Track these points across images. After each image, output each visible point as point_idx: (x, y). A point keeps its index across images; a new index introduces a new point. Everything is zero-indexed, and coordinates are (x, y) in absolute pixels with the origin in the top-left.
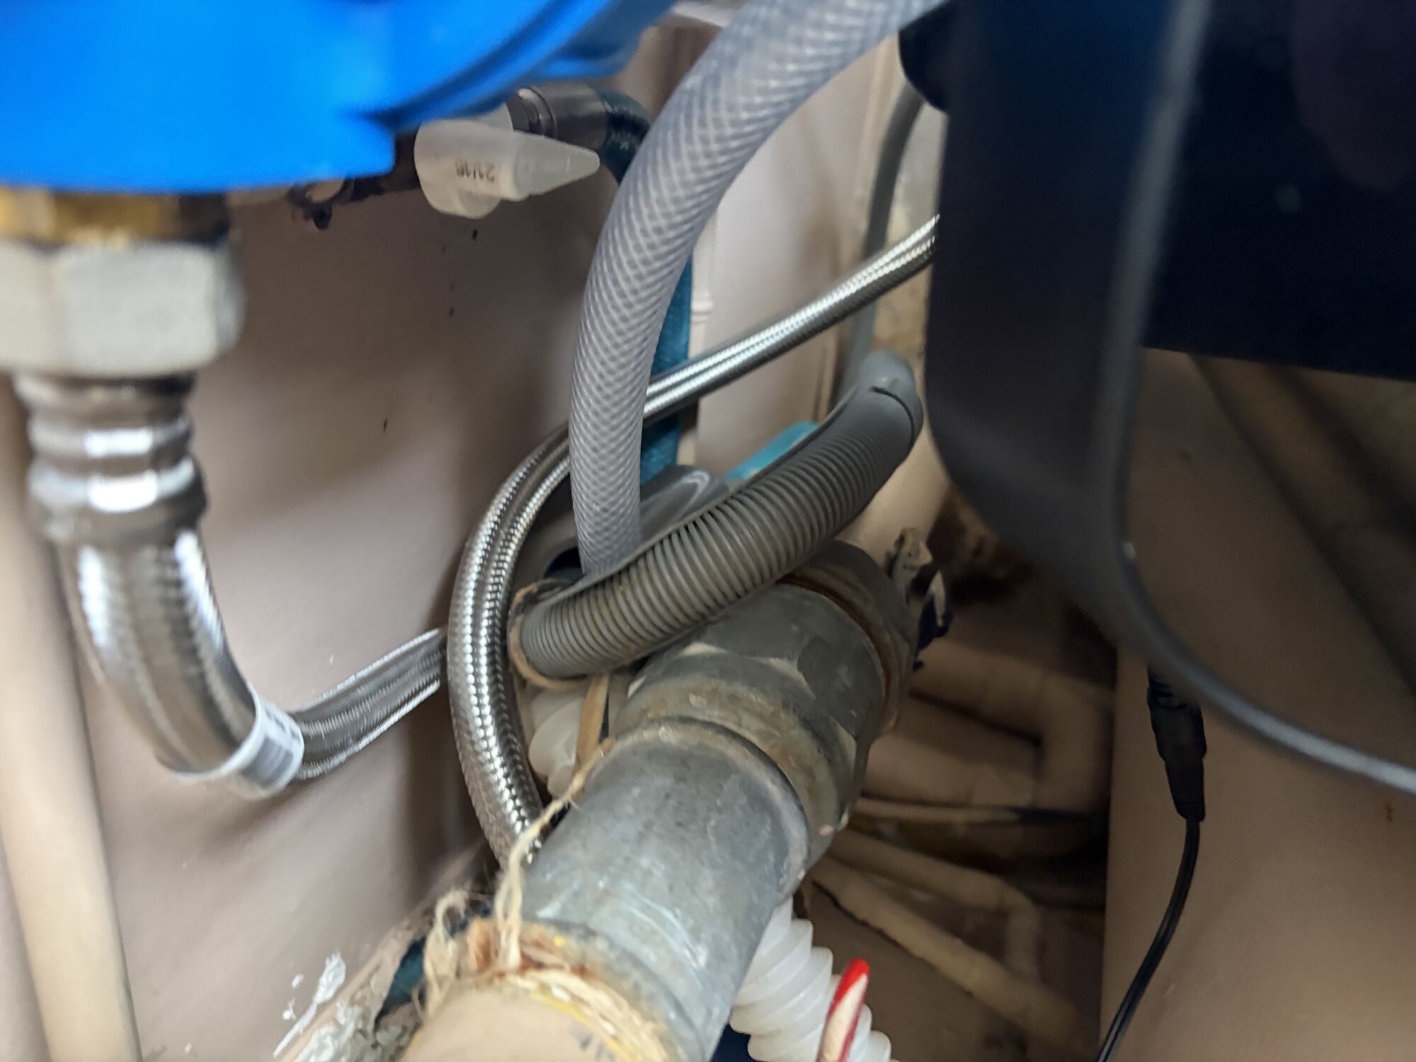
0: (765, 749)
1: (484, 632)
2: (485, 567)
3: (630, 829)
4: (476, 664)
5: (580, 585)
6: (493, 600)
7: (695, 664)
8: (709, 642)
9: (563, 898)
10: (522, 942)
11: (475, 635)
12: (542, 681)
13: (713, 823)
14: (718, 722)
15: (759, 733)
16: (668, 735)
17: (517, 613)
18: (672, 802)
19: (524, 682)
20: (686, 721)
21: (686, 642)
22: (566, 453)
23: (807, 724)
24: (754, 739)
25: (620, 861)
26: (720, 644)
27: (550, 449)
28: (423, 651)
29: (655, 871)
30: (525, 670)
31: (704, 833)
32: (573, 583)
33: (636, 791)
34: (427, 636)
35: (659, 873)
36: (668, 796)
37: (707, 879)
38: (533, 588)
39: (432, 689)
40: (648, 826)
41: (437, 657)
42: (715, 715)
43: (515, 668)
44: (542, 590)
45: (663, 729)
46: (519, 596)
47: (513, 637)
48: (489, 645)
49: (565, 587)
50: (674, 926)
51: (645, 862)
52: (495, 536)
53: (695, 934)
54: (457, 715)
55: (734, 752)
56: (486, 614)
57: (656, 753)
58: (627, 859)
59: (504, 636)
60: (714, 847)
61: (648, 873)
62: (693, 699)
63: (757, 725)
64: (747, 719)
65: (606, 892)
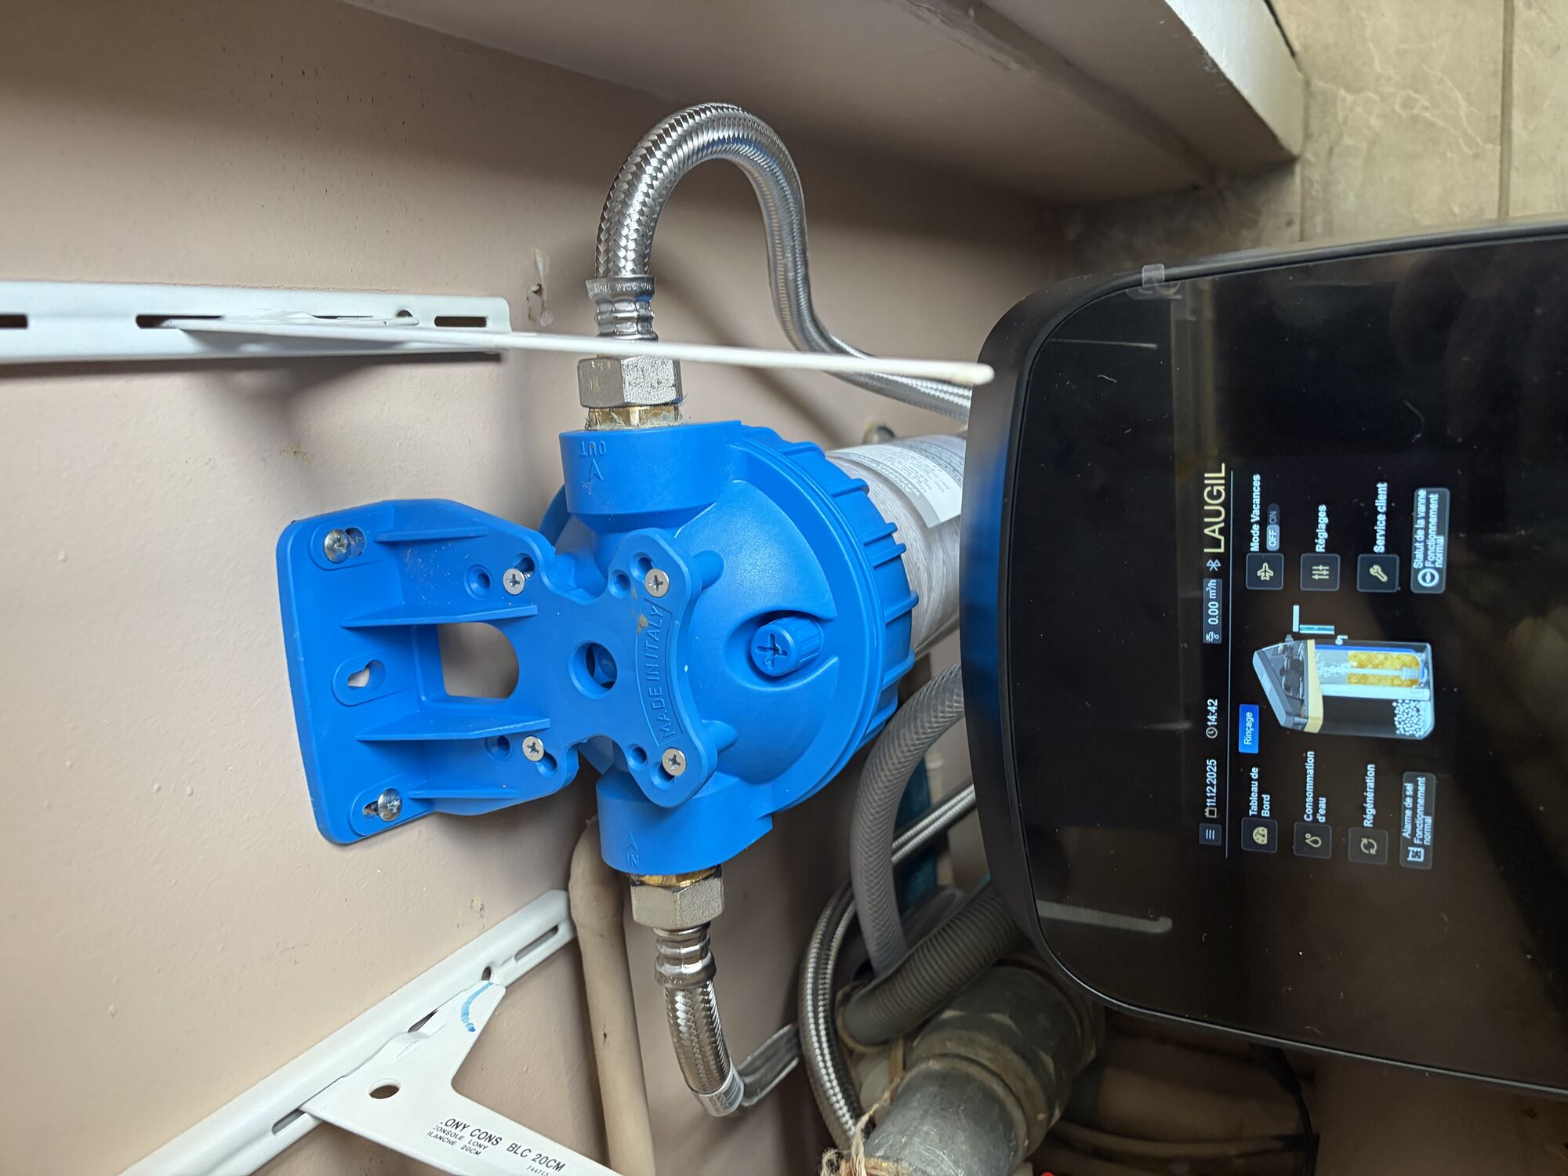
0: (993, 1068)
1: (821, 1021)
2: (815, 979)
3: (918, 1113)
4: (819, 1041)
5: (874, 983)
6: (824, 1000)
7: (949, 1022)
8: (955, 1009)
9: (884, 1148)
10: (866, 1167)
11: (817, 1024)
12: (860, 1048)
13: (962, 1108)
14: (963, 1054)
15: (989, 1059)
16: (934, 1065)
17: (840, 1005)
18: (938, 1098)
19: (851, 1052)
20: (943, 1056)
21: (941, 1011)
22: (852, 898)
23: (1017, 1050)
24: (987, 1063)
25: (912, 1129)
26: (961, 1009)
27: (843, 894)
28: (785, 1039)
29: (931, 1132)
30: (850, 1043)
31: (957, 1113)
32: (870, 982)
33: (918, 1095)
34: (786, 1029)
35: (933, 1132)
36: (935, 1096)
37: (961, 1137)
38: (847, 989)
39: (794, 1063)
40: (926, 1111)
41: (794, 1042)
42: (962, 1051)
43: (843, 1041)
44: (853, 990)
45: (931, 1062)
46: (839, 995)
47: (839, 1022)
48: (826, 1029)
49: (865, 985)
50: (943, 1158)
51: (925, 1129)
52: (818, 957)
53: (956, 1163)
54: (813, 1075)
55: (973, 1070)
56: (821, 1009)
57: (929, 1076)
58: (915, 1127)
59: (834, 1022)
60: (964, 1121)
61: (927, 1133)
62: (948, 1044)
63: (988, 1055)
64: (980, 1051)
65: (906, 1143)
